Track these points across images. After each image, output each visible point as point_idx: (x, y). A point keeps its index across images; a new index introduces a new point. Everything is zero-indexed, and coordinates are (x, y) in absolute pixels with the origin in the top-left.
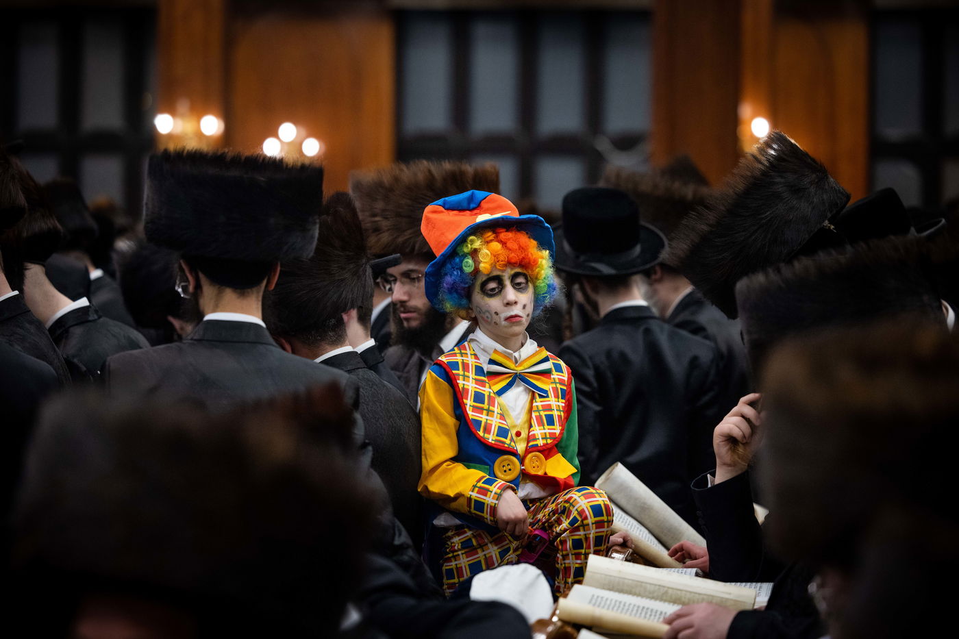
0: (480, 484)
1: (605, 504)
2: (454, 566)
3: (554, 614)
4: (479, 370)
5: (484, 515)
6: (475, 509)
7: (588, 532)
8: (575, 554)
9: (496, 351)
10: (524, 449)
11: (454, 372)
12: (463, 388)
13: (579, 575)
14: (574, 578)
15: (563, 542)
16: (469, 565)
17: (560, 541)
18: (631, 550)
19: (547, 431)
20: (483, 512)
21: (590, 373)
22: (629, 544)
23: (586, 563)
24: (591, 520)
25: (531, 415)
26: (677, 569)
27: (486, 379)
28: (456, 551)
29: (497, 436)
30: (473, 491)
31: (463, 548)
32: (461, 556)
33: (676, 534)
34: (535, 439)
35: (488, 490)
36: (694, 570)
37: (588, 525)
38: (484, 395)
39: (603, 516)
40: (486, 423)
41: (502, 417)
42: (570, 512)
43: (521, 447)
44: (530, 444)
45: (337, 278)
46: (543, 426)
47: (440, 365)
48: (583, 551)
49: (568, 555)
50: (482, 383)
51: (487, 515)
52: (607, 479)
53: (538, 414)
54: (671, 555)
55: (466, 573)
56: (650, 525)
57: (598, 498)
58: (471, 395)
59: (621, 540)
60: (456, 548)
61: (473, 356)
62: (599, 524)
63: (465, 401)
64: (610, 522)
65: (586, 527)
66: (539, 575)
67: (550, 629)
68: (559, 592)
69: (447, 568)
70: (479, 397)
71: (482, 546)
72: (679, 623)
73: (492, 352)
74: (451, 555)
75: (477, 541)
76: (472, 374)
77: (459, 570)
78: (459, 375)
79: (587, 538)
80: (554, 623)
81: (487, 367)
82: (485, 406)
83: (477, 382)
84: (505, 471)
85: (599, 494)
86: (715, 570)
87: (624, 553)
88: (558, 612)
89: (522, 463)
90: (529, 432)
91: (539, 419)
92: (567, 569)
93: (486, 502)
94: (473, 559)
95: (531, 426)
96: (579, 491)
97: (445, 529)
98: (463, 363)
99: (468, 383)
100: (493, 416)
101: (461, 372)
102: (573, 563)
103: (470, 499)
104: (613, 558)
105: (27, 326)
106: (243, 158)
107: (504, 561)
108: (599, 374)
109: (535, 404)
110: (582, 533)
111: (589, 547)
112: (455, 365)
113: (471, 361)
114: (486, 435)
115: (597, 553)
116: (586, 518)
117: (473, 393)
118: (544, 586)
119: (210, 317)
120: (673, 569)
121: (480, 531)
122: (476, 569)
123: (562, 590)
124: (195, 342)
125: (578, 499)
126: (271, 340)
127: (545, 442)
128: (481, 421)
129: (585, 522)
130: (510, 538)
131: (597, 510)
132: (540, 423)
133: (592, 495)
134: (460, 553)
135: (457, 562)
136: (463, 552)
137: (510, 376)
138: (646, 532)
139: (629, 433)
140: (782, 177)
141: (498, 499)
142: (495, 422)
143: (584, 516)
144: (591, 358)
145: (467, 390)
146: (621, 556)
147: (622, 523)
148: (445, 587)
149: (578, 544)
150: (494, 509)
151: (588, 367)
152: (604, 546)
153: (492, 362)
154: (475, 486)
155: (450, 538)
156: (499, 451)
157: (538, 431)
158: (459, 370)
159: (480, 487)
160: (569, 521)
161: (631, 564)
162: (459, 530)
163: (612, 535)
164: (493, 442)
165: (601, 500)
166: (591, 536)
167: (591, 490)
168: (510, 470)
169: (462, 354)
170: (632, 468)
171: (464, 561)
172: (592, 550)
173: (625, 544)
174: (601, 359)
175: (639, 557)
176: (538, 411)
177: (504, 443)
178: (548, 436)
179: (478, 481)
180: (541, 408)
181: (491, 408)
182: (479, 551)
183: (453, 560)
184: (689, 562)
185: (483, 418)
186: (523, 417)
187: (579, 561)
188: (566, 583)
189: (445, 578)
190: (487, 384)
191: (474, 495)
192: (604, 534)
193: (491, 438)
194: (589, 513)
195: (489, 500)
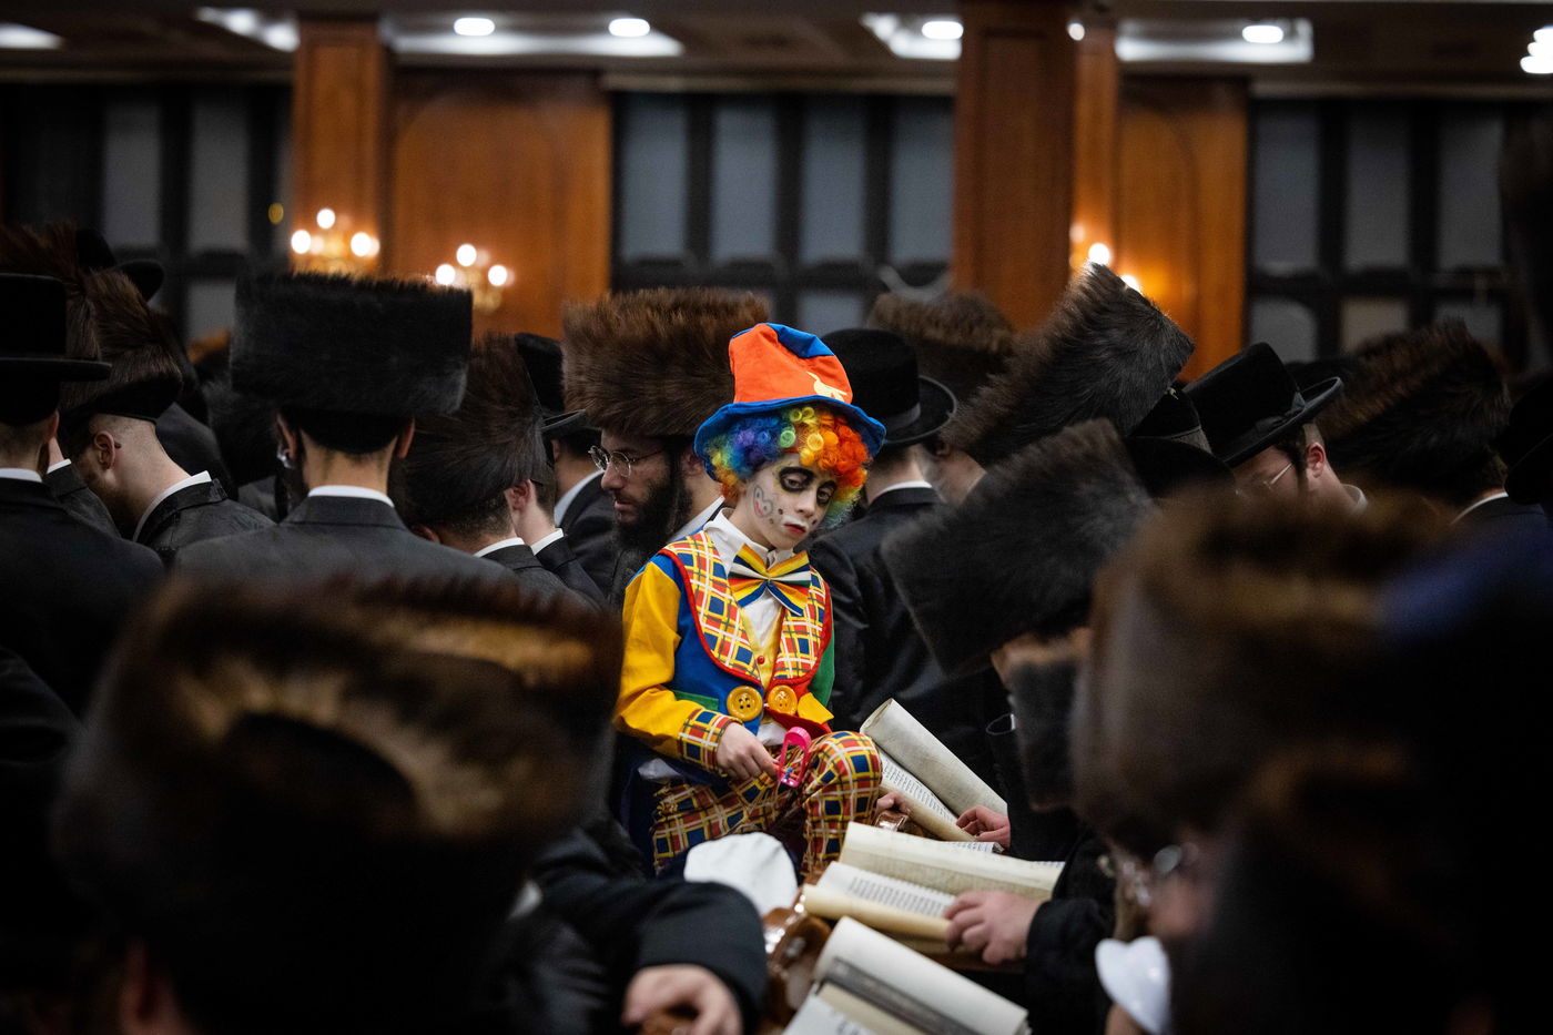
0: (693, 722)
1: (871, 756)
2: (667, 835)
3: (797, 901)
4: (719, 570)
5: (702, 763)
6: (688, 755)
7: (848, 792)
8: (829, 821)
9: (745, 546)
10: (768, 680)
11: (686, 567)
12: (697, 590)
13: (835, 848)
14: (827, 852)
15: (814, 804)
16: (688, 833)
17: (810, 802)
18: (906, 817)
19: (800, 660)
20: (699, 759)
21: (851, 579)
22: (903, 808)
23: (844, 834)
24: (851, 776)
25: (780, 636)
26: (967, 844)
27: (726, 581)
28: (670, 814)
29: (737, 659)
30: (684, 731)
31: (679, 811)
32: (677, 822)
33: (970, 797)
34: (784, 669)
35: (704, 730)
36: (991, 845)
37: (847, 782)
38: (723, 603)
39: (868, 770)
40: (723, 641)
41: (744, 635)
42: (824, 765)
43: (764, 677)
44: (777, 674)
45: (497, 442)
46: (795, 652)
47: (668, 556)
48: (840, 817)
49: (819, 821)
50: (721, 587)
51: (704, 762)
52: (876, 721)
53: (789, 636)
54: (961, 825)
55: (683, 843)
56: (934, 785)
57: (862, 747)
58: (706, 601)
59: (891, 801)
60: (671, 810)
61: (711, 550)
62: (862, 782)
63: (698, 608)
64: (878, 780)
65: (845, 786)
66: (777, 850)
67: (791, 921)
68: (806, 870)
69: (660, 837)
70: (716, 605)
71: (706, 808)
72: (963, 917)
73: (740, 547)
74: (663, 820)
75: (699, 802)
76: (709, 573)
77: (674, 839)
78: (692, 572)
79: (845, 801)
80: (797, 914)
81: (729, 567)
82: (724, 618)
83: (716, 584)
84: (742, 707)
85: (863, 741)
86: (1016, 847)
87: (896, 821)
88: (803, 898)
89: (765, 697)
90: (775, 660)
91: (790, 642)
92: (817, 841)
93: (701, 745)
94: (694, 825)
95: (778, 651)
96: (836, 737)
97: (655, 784)
98: (698, 557)
99: (703, 584)
100: (732, 633)
101: (695, 568)
102: (828, 834)
103: (680, 742)
104: (881, 827)
105: (84, 507)
106: (375, 284)
107: (733, 827)
108: (863, 580)
109: (785, 623)
110: (839, 793)
111: (848, 814)
112: (688, 559)
113: (709, 556)
114: (722, 657)
115: (858, 820)
116: (845, 773)
117: (709, 599)
118: (785, 863)
119: (316, 492)
120: (963, 843)
121: (703, 789)
122: (696, 838)
123: (810, 868)
124: (296, 526)
125: (836, 748)
126: (399, 523)
127: (796, 674)
128: (717, 638)
129: (844, 778)
130: (743, 799)
131: (860, 763)
132: (791, 648)
133: (854, 743)
134: (675, 816)
135: (672, 829)
136: (680, 815)
137: (757, 584)
138: (929, 792)
139: (903, 660)
140: (1104, 336)
141: (718, 741)
142: (735, 641)
143: (841, 771)
144: (852, 559)
145: (702, 594)
146: (893, 826)
147: (895, 781)
148: (656, 862)
149: (833, 808)
150: (712, 755)
151: (849, 571)
152: (867, 812)
153: (738, 560)
154: (686, 725)
155: (663, 796)
156: (737, 679)
157: (787, 658)
158: (692, 565)
159: (694, 727)
160: (821, 776)
161: (904, 836)
162: (675, 785)
163: (880, 796)
164: (731, 667)
165: (866, 749)
166: (851, 798)
167: (853, 735)
168: (749, 706)
169: (696, 546)
170: (909, 706)
171: (681, 828)
172: (852, 816)
173: (896, 808)
174: (866, 560)
175: (916, 826)
176: (790, 633)
177: (745, 669)
178: (800, 667)
179: (691, 717)
180: (793, 629)
181: (731, 621)
182: (702, 814)
183: (667, 826)
184: (984, 834)
185: (720, 633)
186: (769, 640)
187: (834, 831)
188: (816, 858)
189: (656, 850)
190: (728, 590)
191: (686, 737)
192: (869, 796)
193: (729, 661)
194: (849, 766)
195: (706, 742)
